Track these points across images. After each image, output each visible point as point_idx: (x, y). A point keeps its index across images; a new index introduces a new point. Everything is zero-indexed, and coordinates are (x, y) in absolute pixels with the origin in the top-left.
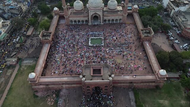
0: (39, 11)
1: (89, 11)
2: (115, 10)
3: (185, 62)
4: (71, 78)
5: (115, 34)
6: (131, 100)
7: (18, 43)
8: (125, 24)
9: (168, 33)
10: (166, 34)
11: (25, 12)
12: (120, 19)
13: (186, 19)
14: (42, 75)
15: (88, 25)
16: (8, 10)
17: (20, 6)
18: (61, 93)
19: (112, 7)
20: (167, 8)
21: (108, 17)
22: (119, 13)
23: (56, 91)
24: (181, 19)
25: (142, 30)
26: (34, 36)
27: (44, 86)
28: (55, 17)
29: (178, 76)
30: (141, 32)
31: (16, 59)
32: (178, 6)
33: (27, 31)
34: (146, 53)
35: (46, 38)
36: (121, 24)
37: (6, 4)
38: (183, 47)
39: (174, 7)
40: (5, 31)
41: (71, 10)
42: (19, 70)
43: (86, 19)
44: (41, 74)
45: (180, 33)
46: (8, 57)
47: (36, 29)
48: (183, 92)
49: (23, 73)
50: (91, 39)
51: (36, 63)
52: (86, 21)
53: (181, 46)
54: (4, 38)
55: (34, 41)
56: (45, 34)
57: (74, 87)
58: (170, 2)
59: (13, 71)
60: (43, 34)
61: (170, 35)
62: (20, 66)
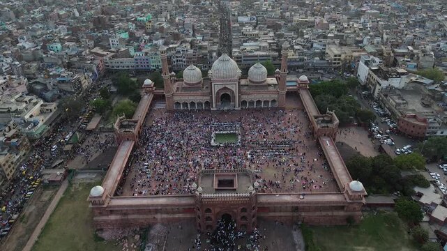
0: (113, 89)
1: (213, 84)
2: (263, 84)
3: (404, 174)
4: (174, 199)
5: (263, 126)
6: (297, 247)
7: (68, 143)
8: (283, 109)
9: (370, 126)
10: (366, 130)
11: (87, 90)
12: (274, 101)
13: (404, 100)
14: (116, 194)
15: (210, 110)
16: (54, 85)
17: (79, 78)
18: (152, 232)
19: (257, 79)
20: (366, 83)
21: (250, 96)
22: (271, 89)
23: (141, 229)
24: (393, 100)
25: (316, 118)
26: (101, 130)
27: (118, 217)
28: (146, 97)
29: (393, 202)
30: (315, 121)
31: (63, 171)
32: (386, 78)
33: (88, 122)
34: (325, 158)
35: (127, 130)
36: (275, 110)
37: (51, 73)
38: (402, 152)
39: (379, 80)
40: (44, 121)
41: (177, 83)
42: (67, 191)
43: (207, 98)
44: (113, 192)
45: (394, 127)
46: (46, 167)
47: (105, 120)
48: (406, 232)
49: (76, 196)
50: (216, 134)
51: (102, 179)
52: (207, 103)
53: (398, 150)
54: (40, 134)
55: (100, 140)
56: (126, 123)
57: (179, 220)
58: (371, 72)
59: (56, 194)
60: (121, 123)
61: (374, 131)
62: (70, 184)
